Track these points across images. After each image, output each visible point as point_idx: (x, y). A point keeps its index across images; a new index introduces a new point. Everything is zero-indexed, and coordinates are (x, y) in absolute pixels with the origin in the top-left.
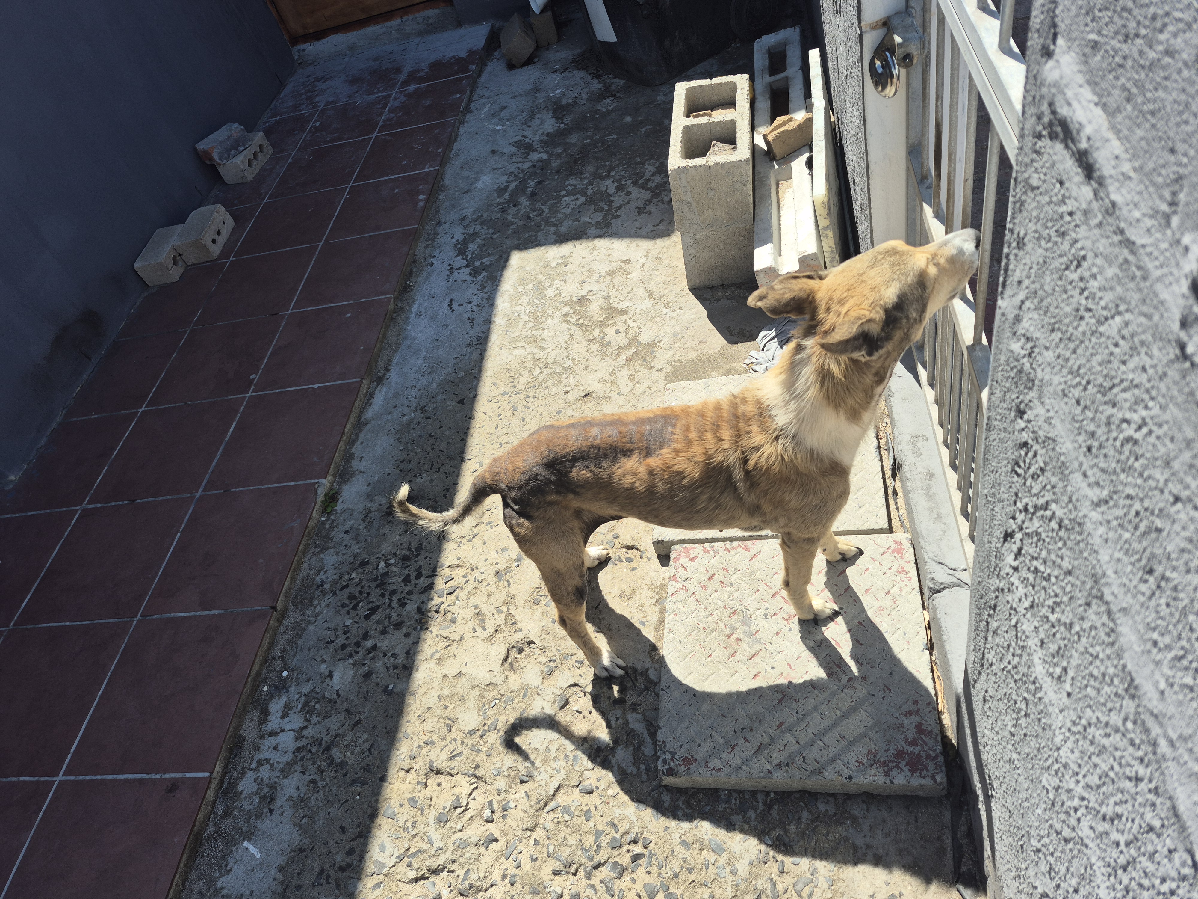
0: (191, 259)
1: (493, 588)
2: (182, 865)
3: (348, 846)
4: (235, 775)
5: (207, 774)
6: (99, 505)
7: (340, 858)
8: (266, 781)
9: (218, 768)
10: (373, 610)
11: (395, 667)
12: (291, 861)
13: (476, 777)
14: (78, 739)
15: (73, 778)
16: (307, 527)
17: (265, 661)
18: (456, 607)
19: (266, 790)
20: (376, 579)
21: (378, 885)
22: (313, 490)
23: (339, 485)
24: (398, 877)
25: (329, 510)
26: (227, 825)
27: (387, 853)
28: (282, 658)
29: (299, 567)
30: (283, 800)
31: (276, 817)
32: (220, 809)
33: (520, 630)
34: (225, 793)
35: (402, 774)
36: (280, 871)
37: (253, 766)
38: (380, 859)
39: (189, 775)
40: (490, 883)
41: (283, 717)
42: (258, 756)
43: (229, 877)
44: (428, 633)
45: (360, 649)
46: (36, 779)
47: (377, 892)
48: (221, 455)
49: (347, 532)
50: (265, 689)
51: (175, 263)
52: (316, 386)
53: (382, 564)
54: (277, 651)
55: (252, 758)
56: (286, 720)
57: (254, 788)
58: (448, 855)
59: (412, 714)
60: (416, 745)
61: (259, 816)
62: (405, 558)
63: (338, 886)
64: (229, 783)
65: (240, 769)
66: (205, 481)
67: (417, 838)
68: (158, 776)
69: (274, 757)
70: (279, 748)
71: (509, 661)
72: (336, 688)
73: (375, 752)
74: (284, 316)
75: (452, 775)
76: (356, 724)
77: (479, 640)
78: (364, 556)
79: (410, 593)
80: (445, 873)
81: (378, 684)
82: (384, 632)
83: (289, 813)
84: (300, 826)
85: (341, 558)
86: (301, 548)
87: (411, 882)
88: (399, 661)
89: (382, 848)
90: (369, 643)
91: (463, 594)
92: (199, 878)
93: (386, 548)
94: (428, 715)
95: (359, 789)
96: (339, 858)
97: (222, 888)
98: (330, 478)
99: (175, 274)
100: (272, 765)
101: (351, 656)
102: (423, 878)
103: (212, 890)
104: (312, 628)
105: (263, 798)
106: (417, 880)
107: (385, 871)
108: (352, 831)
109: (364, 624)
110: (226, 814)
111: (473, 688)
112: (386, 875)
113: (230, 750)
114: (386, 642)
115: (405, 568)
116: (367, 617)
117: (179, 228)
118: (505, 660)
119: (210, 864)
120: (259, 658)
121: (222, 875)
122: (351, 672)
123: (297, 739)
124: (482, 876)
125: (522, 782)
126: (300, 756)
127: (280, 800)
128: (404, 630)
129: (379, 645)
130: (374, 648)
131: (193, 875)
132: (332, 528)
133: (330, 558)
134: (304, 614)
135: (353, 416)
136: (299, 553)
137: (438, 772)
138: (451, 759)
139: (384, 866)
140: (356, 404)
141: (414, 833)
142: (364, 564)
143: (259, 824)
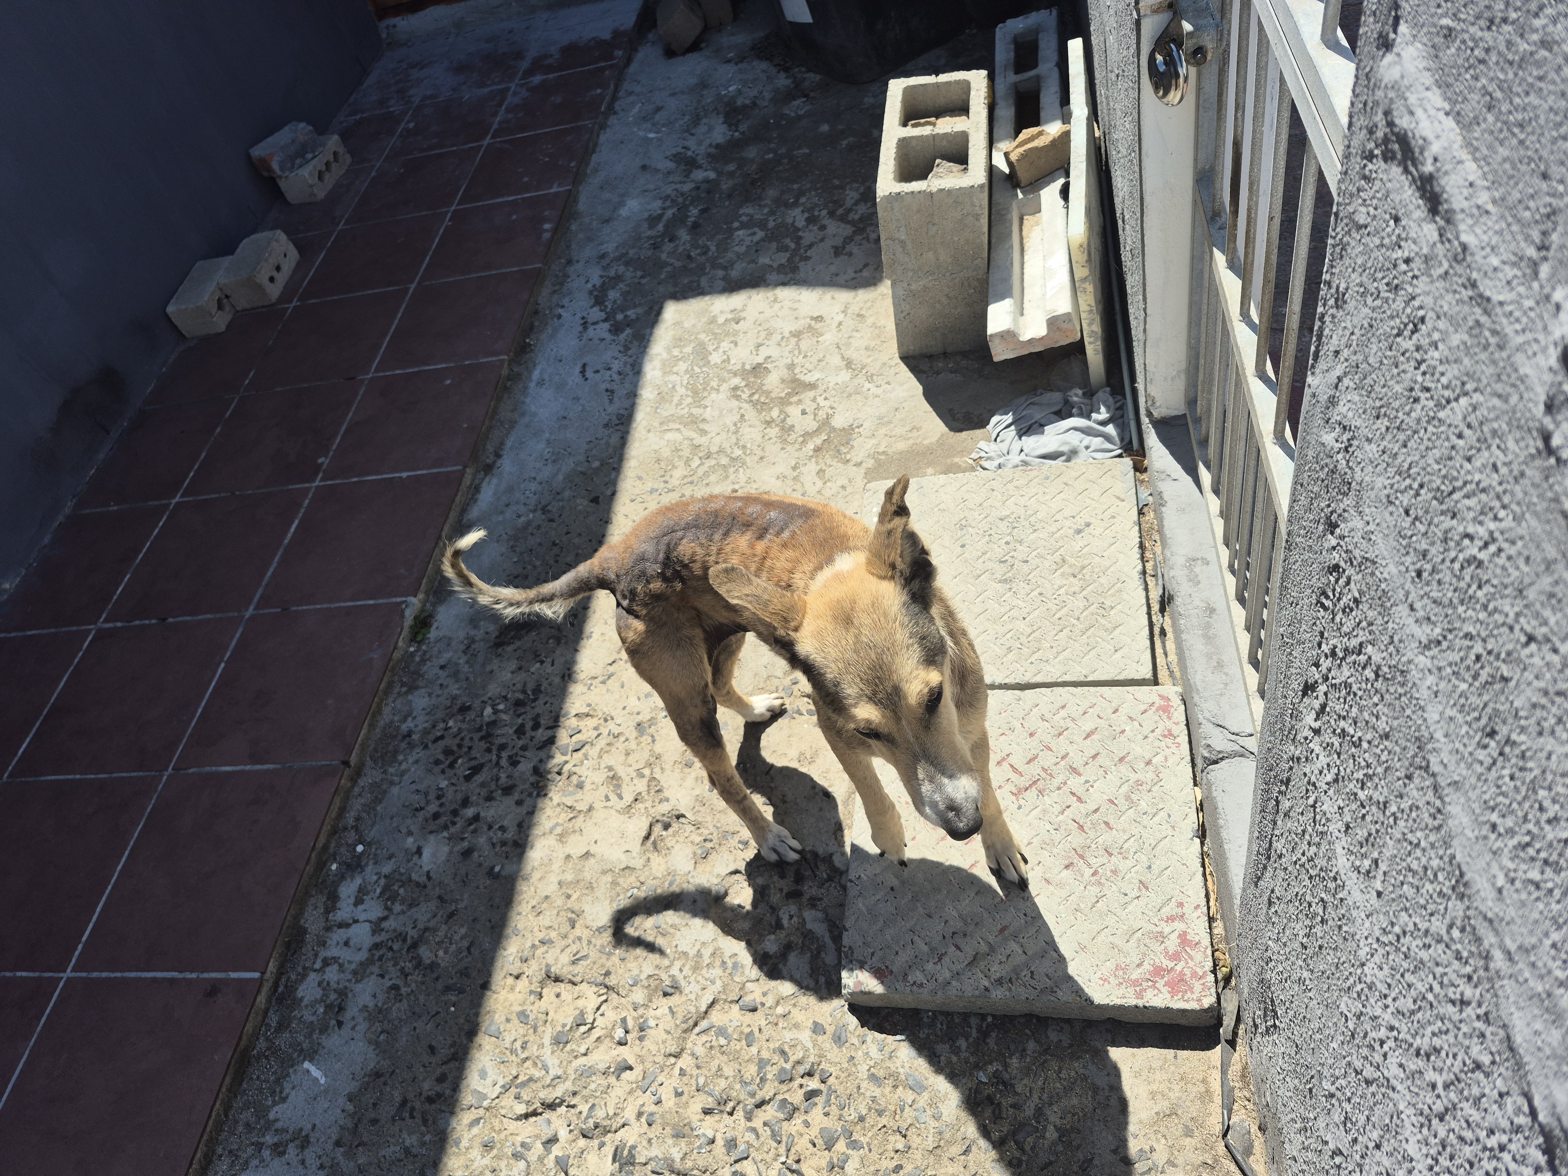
0: (242, 303)
1: (633, 745)
2: (224, 1090)
3: (439, 1071)
4: (293, 977)
5: (257, 975)
6: (119, 624)
7: (428, 1086)
8: (334, 985)
9: (272, 967)
10: (476, 770)
11: (504, 844)
12: (365, 1087)
13: (606, 987)
14: (91, 925)
15: (84, 975)
16: (390, 659)
17: (334, 832)
18: (584, 768)
19: (333, 996)
20: (480, 729)
21: (477, 1121)
22: (398, 611)
23: (434, 605)
24: (503, 1112)
25: (419, 638)
26: (282, 1040)
27: (489, 1081)
28: (356, 828)
29: (379, 711)
30: (356, 1009)
31: (346, 1031)
32: (273, 1019)
33: (667, 800)
34: (281, 1000)
35: (510, 980)
36: (350, 1100)
37: (317, 966)
38: (480, 1089)
39: (233, 975)
40: (622, 1121)
41: (356, 904)
42: (323, 953)
43: (285, 1106)
44: (547, 801)
45: (457, 819)
46: (37, 974)
47: (475, 1130)
48: (279, 563)
49: (442, 667)
50: (334, 867)
51: (220, 307)
52: (404, 475)
53: (488, 711)
54: (350, 819)
55: (316, 955)
56: (361, 908)
57: (318, 993)
58: (568, 1085)
59: (524, 905)
60: (528, 944)
61: (324, 1029)
62: (518, 703)
63: (425, 1122)
64: (286, 986)
65: (300, 970)
66: (258, 596)
67: (528, 1063)
68: (194, 975)
69: (345, 954)
70: (351, 943)
71: (652, 838)
72: (426, 869)
73: (475, 951)
74: (362, 381)
75: (575, 984)
76: (451, 915)
77: (613, 812)
78: (465, 700)
79: (524, 748)
80: (563, 1109)
81: (480, 865)
82: (489, 798)
83: (363, 1026)
84: (377, 1044)
85: (434, 701)
86: (383, 686)
87: (519, 1118)
88: (509, 835)
89: (483, 1075)
90: (470, 812)
91: (593, 752)
92: (247, 1106)
93: (493, 689)
94: (544, 905)
95: (454, 998)
96: (426, 1086)
97: (277, 1120)
98: (421, 596)
99: (221, 322)
100: (341, 966)
101: (446, 827)
102: (535, 1114)
103: (262, 1122)
104: (395, 790)
105: (329, 1007)
106: (526, 1116)
107: (485, 1104)
108: (444, 1052)
109: (464, 787)
110: (282, 1026)
111: (604, 872)
112: (487, 1109)
113: (288, 945)
114: (492, 812)
115: (519, 716)
116: (468, 778)
117: (226, 261)
118: (647, 837)
119: (261, 1090)
120: (326, 828)
121: (275, 1103)
122: (446, 849)
123: (374, 932)
124: (611, 1113)
125: (666, 994)
126: (377, 954)
127: (352, 1010)
128: (516, 796)
129: (482, 814)
130: (476, 818)
131: (238, 1103)
132: (423, 661)
133: (420, 701)
134: (385, 772)
135: (453, 516)
136: (380, 693)
137: (557, 980)
138: (573, 963)
139: (484, 1097)
140: (458, 499)
141: (524, 1056)
142: (464, 709)
143: (324, 1040)
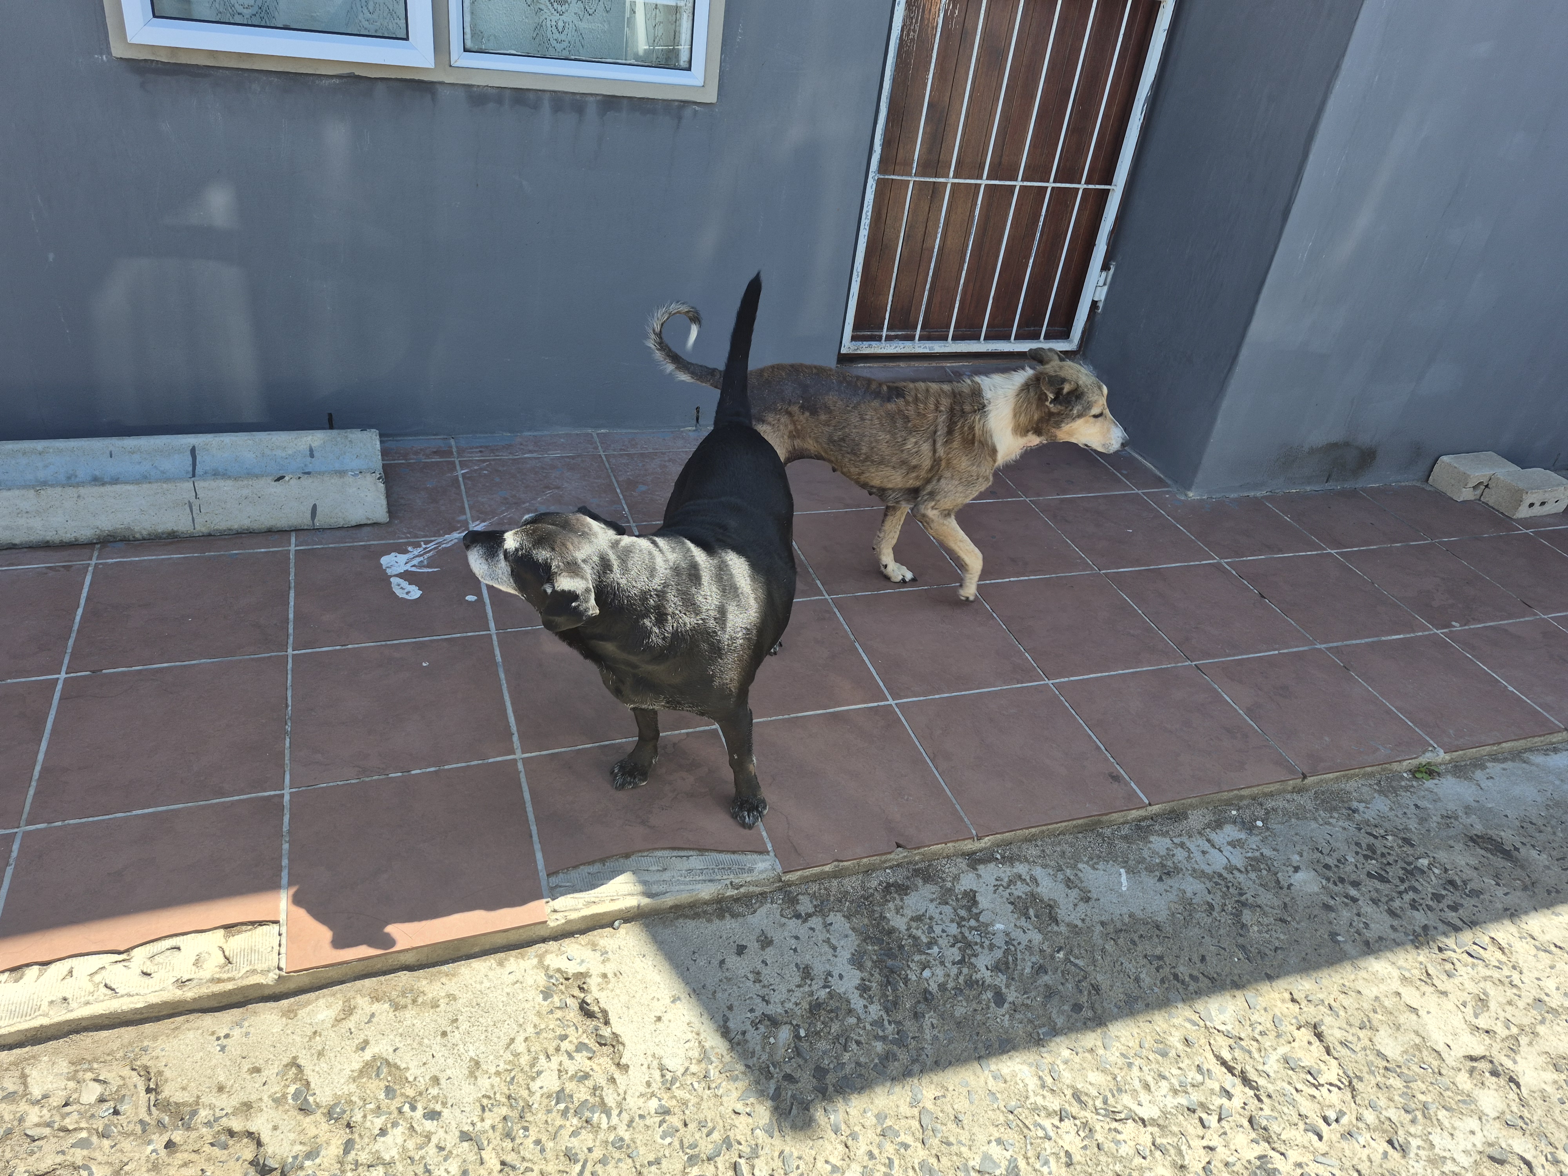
0: (1491, 498)
2: (1075, 822)
3: (1195, 973)
4: (1157, 828)
5: (1145, 801)
6: (1234, 573)
8: (1175, 859)
9: (1155, 809)
10: (1383, 879)
11: (1358, 933)
12: (1144, 922)
13: (1350, 1082)
14: (1081, 677)
15: (1056, 691)
16: (1390, 763)
17: (1254, 798)
18: (1464, 969)
19: (1170, 864)
20: (1409, 864)
22: (1425, 747)
23: (1447, 771)
24: (1212, 1042)
25: (1418, 775)
26: (1122, 845)
27: (1222, 1018)
28: (1267, 813)
30: (1177, 885)
31: (1160, 886)
32: (1125, 831)
33: (1515, 1062)
34: (1138, 827)
35: (1287, 996)
36: (1130, 916)
37: (1176, 840)
38: (1212, 1013)
39: (1133, 785)
41: (1229, 843)
42: (1185, 839)
43: (1092, 871)
44: (1414, 952)
45: (1340, 885)
46: (1034, 665)
47: (1188, 1025)
48: (1366, 643)
49: (1416, 806)
50: (1234, 812)
51: (1475, 488)
53: (1424, 862)
55: (1180, 835)
57: (1163, 852)
58: (1271, 1088)
59: (1338, 976)
60: (1321, 996)
61: (1150, 870)
62: (1452, 882)
63: (1163, 982)
64: (1148, 826)
65: (1164, 829)
66: (1335, 644)
67: (1256, 1044)
68: (1112, 760)
69: (1197, 855)
70: (1207, 856)
71: (1475, 1064)
72: (1292, 881)
73: (1280, 955)
74: (1536, 614)
75: (1328, 1053)
76: (1282, 920)
77: (1460, 1015)
79: (1429, 908)
80: (1251, 1093)
81: (1330, 923)
83: (1173, 897)
84: (1173, 915)
85: (1391, 814)
87: (1218, 1058)
88: (1368, 934)
89: (1221, 1011)
90: (1353, 892)
91: (1484, 971)
92: (1072, 845)
93: (1442, 856)
94: (1353, 994)
95: (1241, 956)
96: (1181, 969)
97: (1081, 871)
98: (1447, 757)
99: (1466, 494)
101: (1328, 879)
102: (1230, 1070)
104: (1314, 825)
105: (1163, 865)
106: (1224, 1063)
107: (1208, 1023)
109: (1363, 877)
116: (1369, 875)
117: (1514, 468)
118: (1472, 1059)
119: (1086, 848)
122: (1316, 889)
127: (1174, 883)
128: (1395, 923)
129: (1360, 902)
130: (1354, 900)
131: (1069, 839)
132: (1406, 789)
133: (1381, 804)
134: (1317, 810)
135: (1522, 744)
136: (1362, 771)
137: (1319, 1036)
138: (1341, 1043)
139: (1211, 1019)
140: (1537, 739)
141: (1257, 1037)
142: (1407, 841)
143: (1144, 873)
